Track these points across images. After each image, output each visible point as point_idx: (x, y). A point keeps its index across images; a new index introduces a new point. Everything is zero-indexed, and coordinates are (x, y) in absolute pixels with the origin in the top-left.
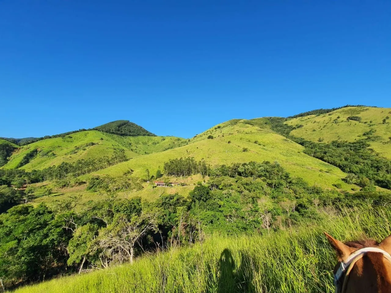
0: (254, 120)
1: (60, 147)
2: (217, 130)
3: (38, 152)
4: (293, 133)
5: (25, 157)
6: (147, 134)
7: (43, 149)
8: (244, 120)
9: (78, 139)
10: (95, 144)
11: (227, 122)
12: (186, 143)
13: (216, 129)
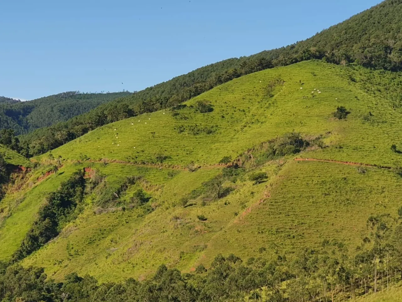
1: (166, 163)
3: (88, 187)
5: (46, 208)
7: (105, 171)
9: (237, 115)
10: (308, 144)
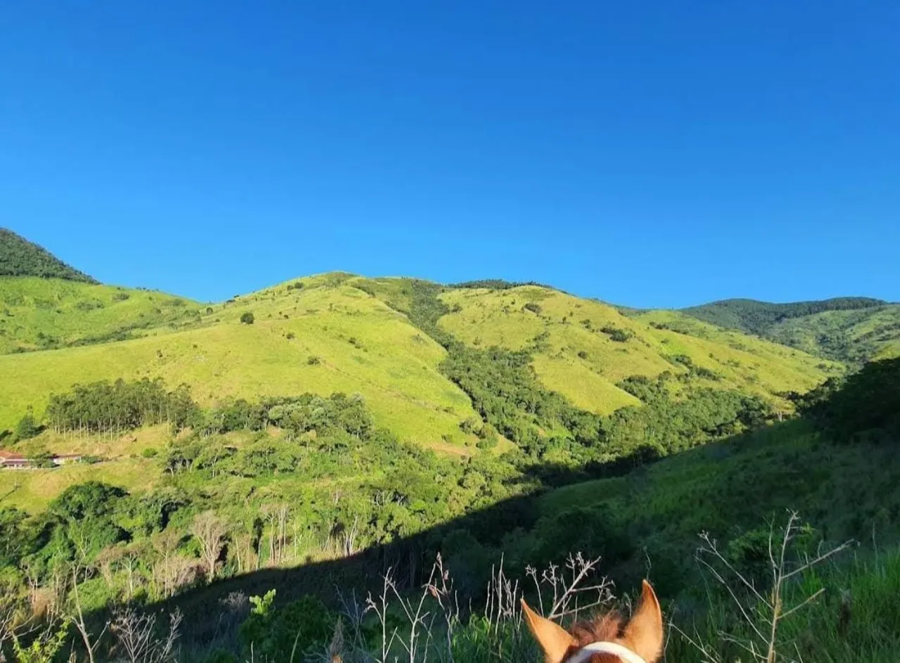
0: (384, 280)
2: (292, 291)
4: (445, 321)
6: (60, 273)
8: (360, 278)
11: (321, 277)
12: (196, 317)
13: (289, 288)
